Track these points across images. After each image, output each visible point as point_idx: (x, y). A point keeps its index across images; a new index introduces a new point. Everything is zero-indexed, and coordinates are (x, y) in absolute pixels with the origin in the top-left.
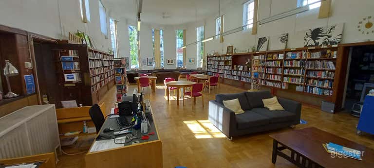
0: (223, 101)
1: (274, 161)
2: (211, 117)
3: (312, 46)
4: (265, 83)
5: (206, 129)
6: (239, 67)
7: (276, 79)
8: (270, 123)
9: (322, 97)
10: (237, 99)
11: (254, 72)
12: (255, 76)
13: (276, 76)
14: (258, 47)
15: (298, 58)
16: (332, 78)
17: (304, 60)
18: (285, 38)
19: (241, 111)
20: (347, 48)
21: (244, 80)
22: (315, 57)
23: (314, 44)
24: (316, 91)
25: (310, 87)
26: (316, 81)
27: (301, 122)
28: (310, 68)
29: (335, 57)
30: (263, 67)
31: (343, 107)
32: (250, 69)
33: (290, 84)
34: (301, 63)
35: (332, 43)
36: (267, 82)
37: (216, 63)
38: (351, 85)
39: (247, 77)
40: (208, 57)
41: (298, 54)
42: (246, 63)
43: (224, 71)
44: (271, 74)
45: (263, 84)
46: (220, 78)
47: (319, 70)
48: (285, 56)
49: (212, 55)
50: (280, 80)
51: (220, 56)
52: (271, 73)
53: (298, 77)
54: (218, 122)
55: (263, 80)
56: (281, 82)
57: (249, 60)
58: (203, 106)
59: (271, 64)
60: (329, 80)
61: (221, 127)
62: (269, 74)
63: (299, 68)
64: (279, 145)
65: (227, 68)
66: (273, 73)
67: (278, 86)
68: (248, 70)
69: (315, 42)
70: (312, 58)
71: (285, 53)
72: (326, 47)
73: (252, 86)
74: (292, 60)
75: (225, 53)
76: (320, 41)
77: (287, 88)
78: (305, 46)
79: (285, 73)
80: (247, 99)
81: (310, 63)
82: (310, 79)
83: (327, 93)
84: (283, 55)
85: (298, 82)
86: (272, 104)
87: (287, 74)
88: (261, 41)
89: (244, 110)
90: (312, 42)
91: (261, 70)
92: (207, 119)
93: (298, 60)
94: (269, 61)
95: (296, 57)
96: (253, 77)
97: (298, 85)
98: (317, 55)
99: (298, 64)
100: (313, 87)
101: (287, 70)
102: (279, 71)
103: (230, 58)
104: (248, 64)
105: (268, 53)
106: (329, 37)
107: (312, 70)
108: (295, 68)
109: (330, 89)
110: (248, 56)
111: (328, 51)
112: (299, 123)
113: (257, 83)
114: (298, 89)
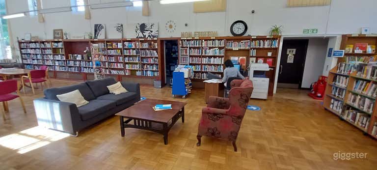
0: (57, 95)
1: (123, 134)
2: (42, 120)
3: (141, 38)
4: (110, 72)
5: (36, 137)
6: (77, 56)
7: (119, 67)
8: (116, 105)
9: (153, 77)
10: (77, 91)
11: (95, 61)
12: (97, 65)
13: (119, 64)
14: (95, 34)
15: (134, 47)
16: (157, 63)
17: (138, 49)
18: (120, 28)
19: (85, 102)
20: (162, 41)
21: (86, 71)
22: (145, 47)
23: (143, 36)
24: (149, 74)
25: (145, 71)
26: (148, 66)
27: (141, 99)
28: (143, 56)
29: (157, 48)
30: (105, 56)
31: (165, 83)
32: (90, 58)
33: (131, 70)
34: (136, 51)
35: (154, 37)
36: (112, 71)
37: (38, 52)
38: (168, 68)
39: (89, 68)
40: (20, 43)
41: (133, 44)
42: (85, 51)
43: (55, 62)
44: (114, 63)
45: (108, 73)
46: (50, 71)
47: (149, 58)
48: (124, 45)
49: (28, 39)
50: (123, 68)
51: (43, 42)
52: (114, 61)
53: (137, 64)
54: (54, 122)
55: (107, 69)
56: (124, 69)
57: (87, 48)
58: (25, 112)
59: (112, 52)
60: (156, 64)
61: (60, 127)
62: (112, 62)
63: (136, 56)
64: (125, 120)
65: (58, 58)
66: (116, 61)
67: (122, 73)
68: (89, 59)
69: (143, 35)
70: (143, 47)
71: (123, 43)
72: (150, 39)
73: (96, 75)
74: (129, 49)
75: (50, 37)
76: (147, 34)
77: (130, 74)
78: (137, 37)
79: (126, 61)
80: (91, 89)
81: (143, 51)
82: (144, 64)
83: (156, 74)
84: (121, 44)
85: (137, 68)
86: (117, 89)
87: (127, 61)
88: (97, 28)
89: (88, 101)
90: (141, 35)
91: (103, 59)
92: (36, 125)
93: (134, 49)
94: (109, 49)
95: (132, 46)
96: (95, 66)
97: (137, 71)
98: (146, 45)
99: (134, 53)
100: (147, 71)
101: (127, 58)
102: (121, 59)
103: (60, 45)
104: (87, 52)
105: (108, 42)
106: (151, 32)
107: (144, 58)
108: (133, 56)
109: (157, 71)
110: (85, 43)
111: (152, 42)
112: (140, 100)
113: (100, 72)
114: (138, 73)
